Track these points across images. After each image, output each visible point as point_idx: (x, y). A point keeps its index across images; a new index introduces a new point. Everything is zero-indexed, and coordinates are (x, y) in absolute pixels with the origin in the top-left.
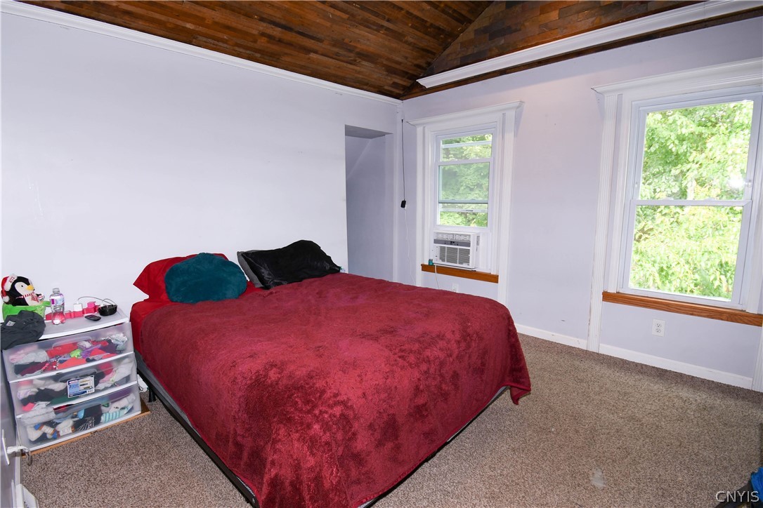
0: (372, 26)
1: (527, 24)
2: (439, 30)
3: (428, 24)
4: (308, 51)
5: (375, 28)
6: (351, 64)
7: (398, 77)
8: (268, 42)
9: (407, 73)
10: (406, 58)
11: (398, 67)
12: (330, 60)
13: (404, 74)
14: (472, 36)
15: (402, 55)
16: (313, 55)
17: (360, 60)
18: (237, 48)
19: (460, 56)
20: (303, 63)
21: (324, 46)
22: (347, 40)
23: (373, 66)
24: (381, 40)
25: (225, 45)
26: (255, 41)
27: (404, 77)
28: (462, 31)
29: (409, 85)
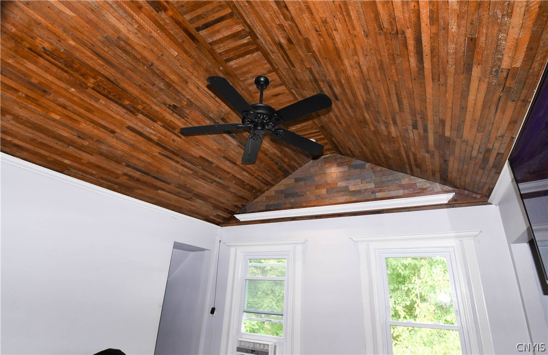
0: (208, 180)
1: (307, 193)
2: (253, 188)
3: (246, 184)
4: (157, 188)
5: (210, 181)
6: (188, 200)
7: (221, 211)
8: (128, 180)
9: (228, 210)
10: (229, 201)
11: (222, 205)
12: (173, 196)
13: (226, 210)
14: (273, 193)
15: (226, 199)
16: (160, 192)
17: (195, 198)
18: (100, 180)
19: (265, 204)
20: (151, 196)
21: (172, 187)
22: (188, 186)
23: (204, 202)
24: (212, 188)
25: (91, 177)
26: (118, 178)
27: (225, 212)
28: (267, 190)
29: (228, 217)
